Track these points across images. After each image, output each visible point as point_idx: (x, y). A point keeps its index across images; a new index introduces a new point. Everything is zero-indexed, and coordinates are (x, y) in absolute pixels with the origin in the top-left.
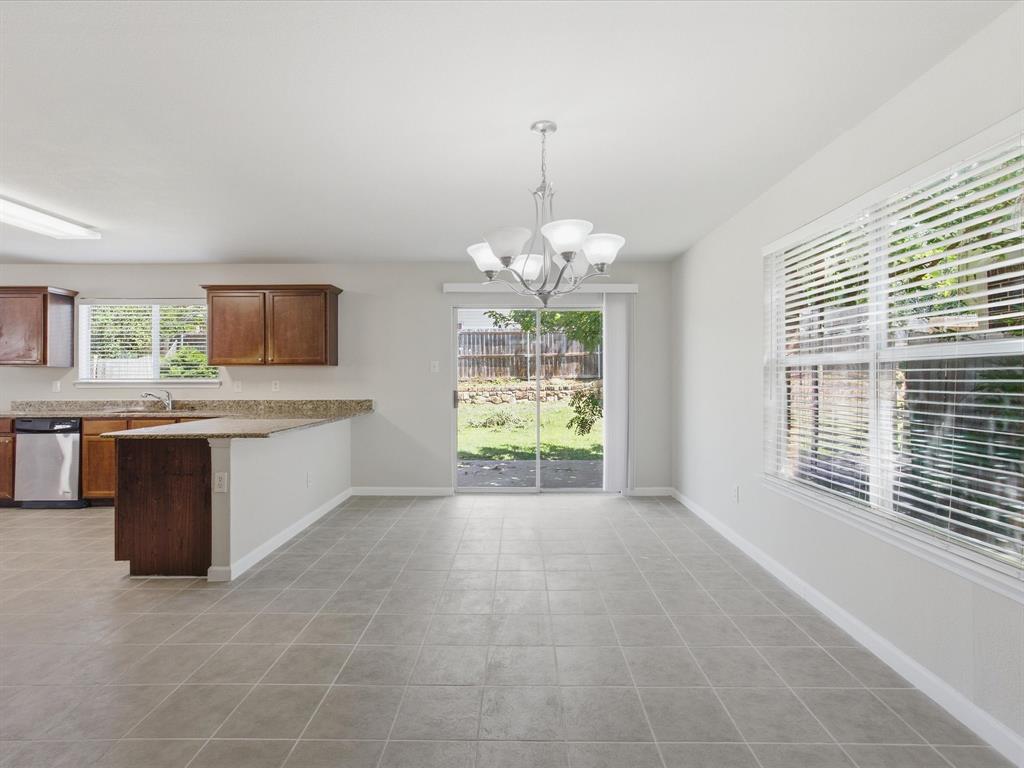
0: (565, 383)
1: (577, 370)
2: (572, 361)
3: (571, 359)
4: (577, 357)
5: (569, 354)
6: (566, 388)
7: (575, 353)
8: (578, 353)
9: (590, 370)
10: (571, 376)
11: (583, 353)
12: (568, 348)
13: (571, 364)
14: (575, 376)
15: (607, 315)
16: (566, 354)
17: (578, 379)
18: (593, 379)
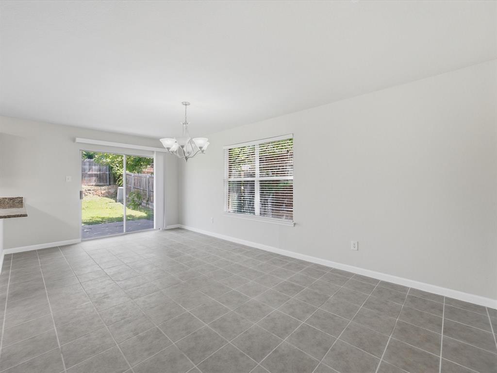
0: (89, 188)
1: (95, 181)
2: (93, 176)
3: (91, 176)
4: (95, 174)
5: (90, 173)
6: (89, 190)
7: (94, 173)
8: (96, 173)
9: (103, 181)
10: (92, 184)
11: (99, 173)
12: (90, 170)
13: (92, 178)
14: (94, 184)
15: (156, 159)
16: (88, 173)
17: (96, 185)
18: (105, 185)
